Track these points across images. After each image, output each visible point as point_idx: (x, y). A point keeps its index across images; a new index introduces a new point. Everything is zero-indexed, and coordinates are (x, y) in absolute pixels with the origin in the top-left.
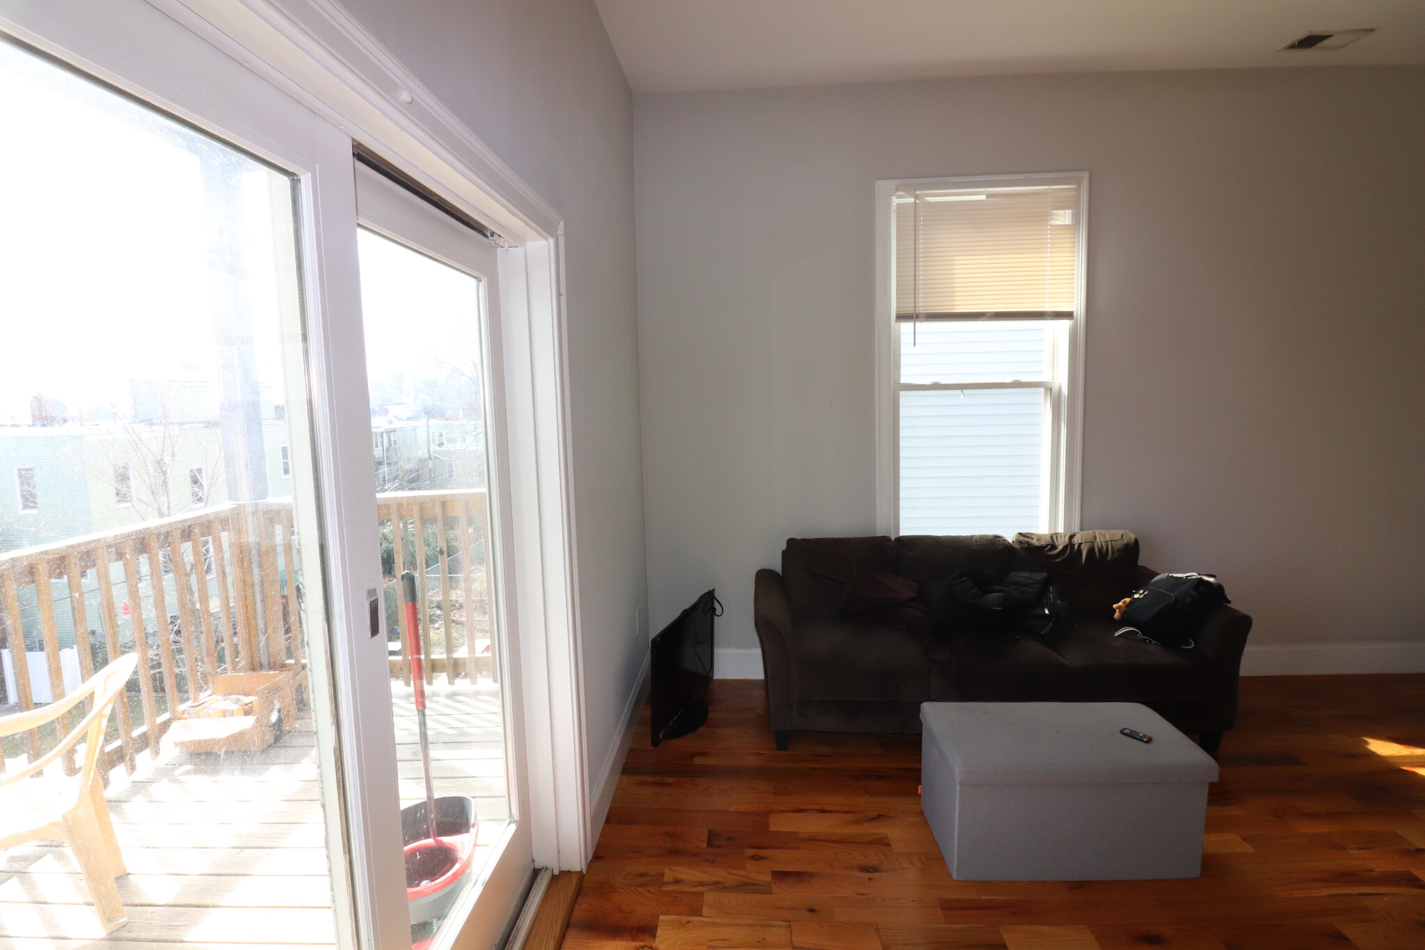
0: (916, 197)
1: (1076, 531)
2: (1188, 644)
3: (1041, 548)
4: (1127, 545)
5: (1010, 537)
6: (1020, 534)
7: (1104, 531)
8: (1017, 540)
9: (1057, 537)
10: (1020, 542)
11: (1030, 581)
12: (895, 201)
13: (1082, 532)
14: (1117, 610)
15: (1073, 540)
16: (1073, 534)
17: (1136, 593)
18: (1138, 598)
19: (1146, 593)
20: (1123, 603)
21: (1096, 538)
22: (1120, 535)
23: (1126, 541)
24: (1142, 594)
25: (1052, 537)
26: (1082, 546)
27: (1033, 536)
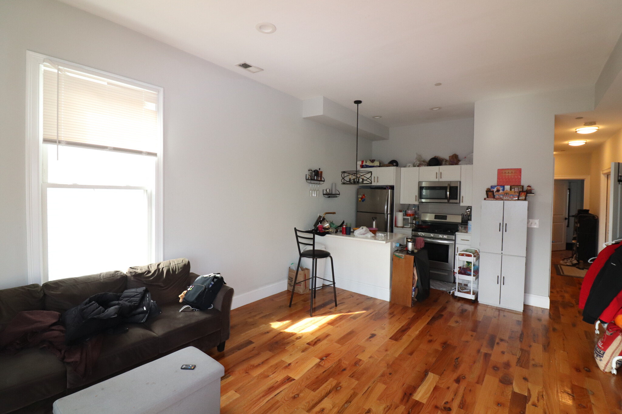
0: (59, 70)
1: (161, 261)
2: (210, 306)
3: (142, 274)
4: (185, 265)
5: (125, 270)
6: (131, 268)
7: (174, 260)
8: (128, 272)
9: (151, 266)
10: (131, 273)
11: (136, 294)
12: (43, 68)
13: (164, 262)
14: (181, 298)
15: (159, 267)
16: (159, 263)
17: (189, 288)
18: (190, 290)
19: (193, 287)
20: (183, 294)
21: (170, 264)
22: (182, 261)
23: (184, 263)
24: (192, 287)
25: (148, 267)
26: (164, 269)
27: (138, 268)
